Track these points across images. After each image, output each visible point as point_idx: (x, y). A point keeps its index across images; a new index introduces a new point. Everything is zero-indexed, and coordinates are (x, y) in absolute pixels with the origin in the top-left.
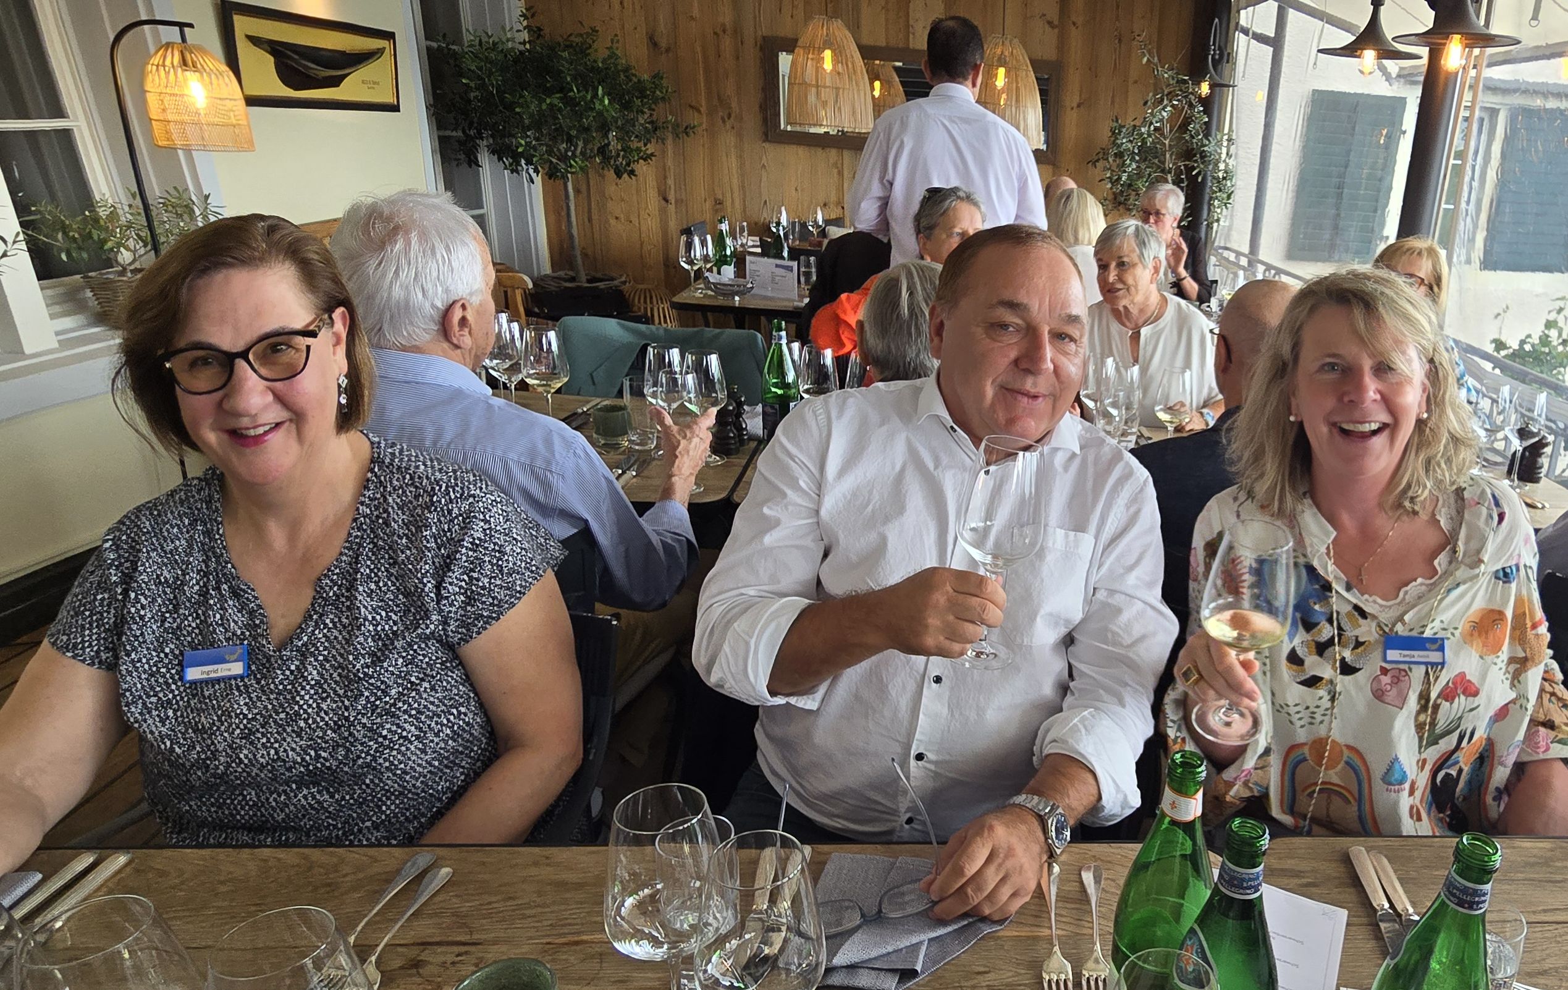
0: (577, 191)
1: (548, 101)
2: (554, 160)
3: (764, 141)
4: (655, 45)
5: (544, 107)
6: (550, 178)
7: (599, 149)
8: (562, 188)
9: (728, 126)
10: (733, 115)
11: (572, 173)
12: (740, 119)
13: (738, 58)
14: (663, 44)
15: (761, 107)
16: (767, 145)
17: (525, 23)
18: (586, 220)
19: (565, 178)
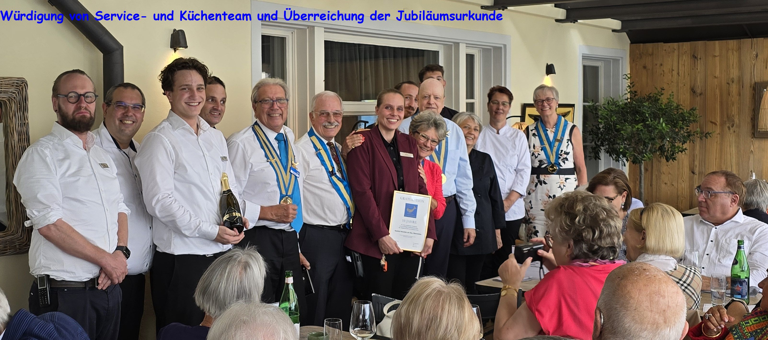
0: (646, 170)
1: (637, 127)
2: (636, 155)
3: (752, 138)
4: (694, 92)
5: (634, 129)
6: (633, 163)
7: (659, 148)
8: (639, 168)
9: (732, 131)
10: (735, 125)
11: (644, 160)
12: (739, 126)
13: (740, 95)
14: (699, 91)
15: (752, 119)
16: (754, 140)
17: (629, 90)
18: (649, 185)
19: (640, 162)
